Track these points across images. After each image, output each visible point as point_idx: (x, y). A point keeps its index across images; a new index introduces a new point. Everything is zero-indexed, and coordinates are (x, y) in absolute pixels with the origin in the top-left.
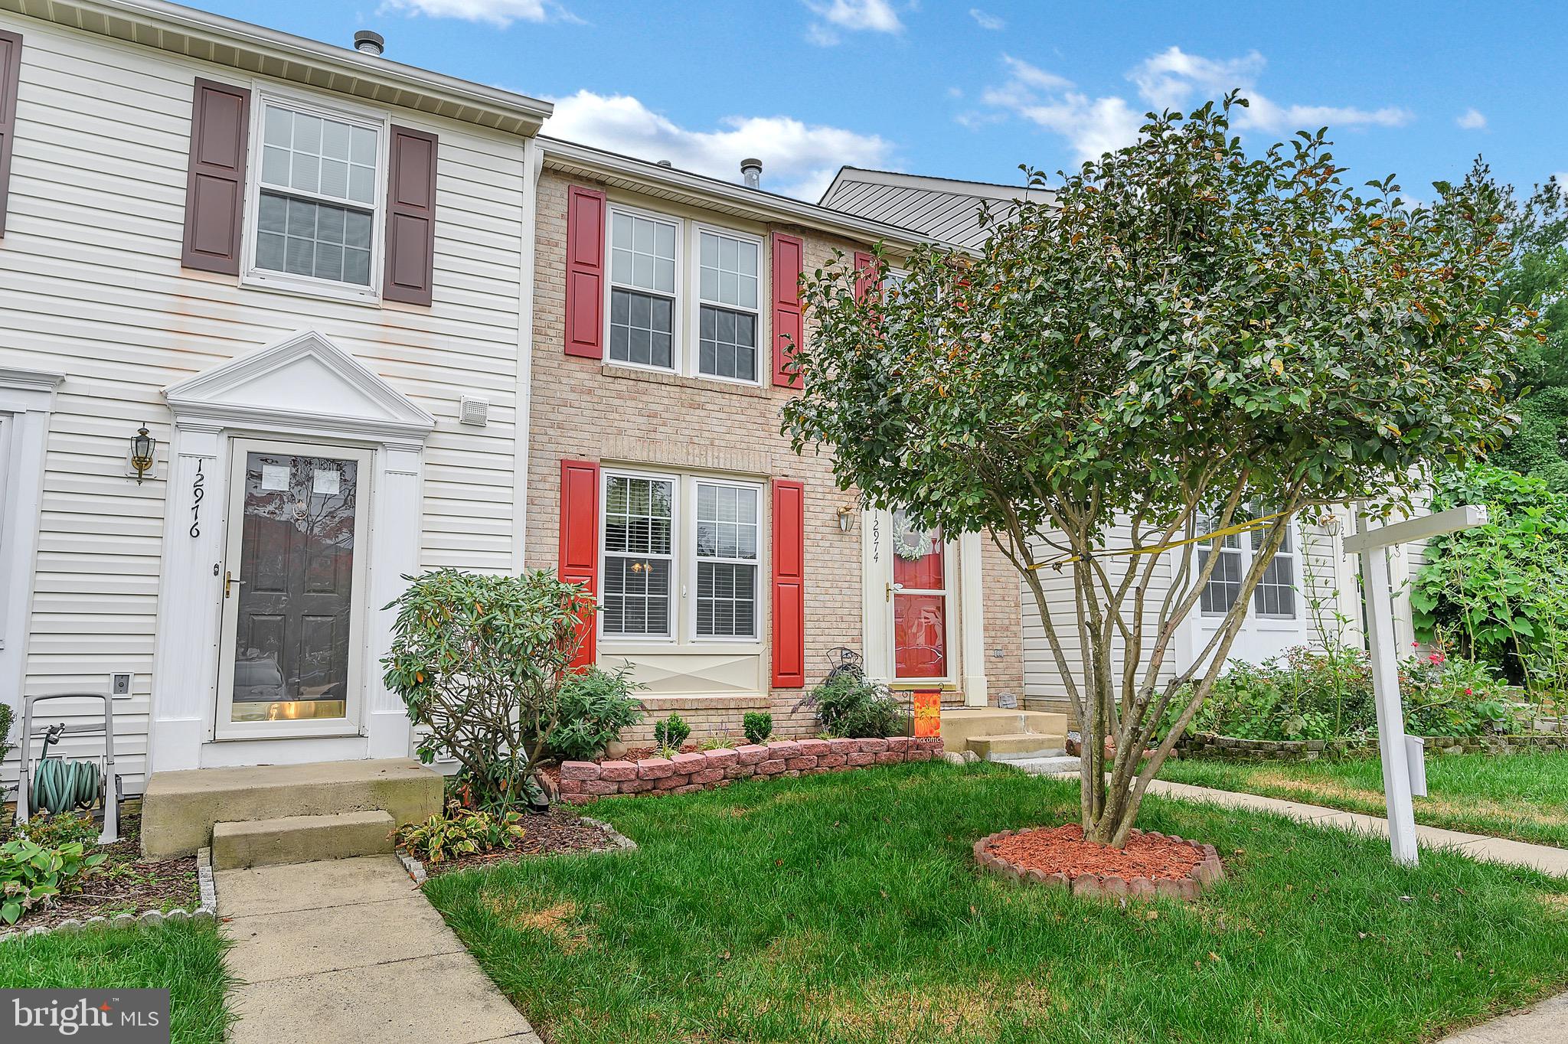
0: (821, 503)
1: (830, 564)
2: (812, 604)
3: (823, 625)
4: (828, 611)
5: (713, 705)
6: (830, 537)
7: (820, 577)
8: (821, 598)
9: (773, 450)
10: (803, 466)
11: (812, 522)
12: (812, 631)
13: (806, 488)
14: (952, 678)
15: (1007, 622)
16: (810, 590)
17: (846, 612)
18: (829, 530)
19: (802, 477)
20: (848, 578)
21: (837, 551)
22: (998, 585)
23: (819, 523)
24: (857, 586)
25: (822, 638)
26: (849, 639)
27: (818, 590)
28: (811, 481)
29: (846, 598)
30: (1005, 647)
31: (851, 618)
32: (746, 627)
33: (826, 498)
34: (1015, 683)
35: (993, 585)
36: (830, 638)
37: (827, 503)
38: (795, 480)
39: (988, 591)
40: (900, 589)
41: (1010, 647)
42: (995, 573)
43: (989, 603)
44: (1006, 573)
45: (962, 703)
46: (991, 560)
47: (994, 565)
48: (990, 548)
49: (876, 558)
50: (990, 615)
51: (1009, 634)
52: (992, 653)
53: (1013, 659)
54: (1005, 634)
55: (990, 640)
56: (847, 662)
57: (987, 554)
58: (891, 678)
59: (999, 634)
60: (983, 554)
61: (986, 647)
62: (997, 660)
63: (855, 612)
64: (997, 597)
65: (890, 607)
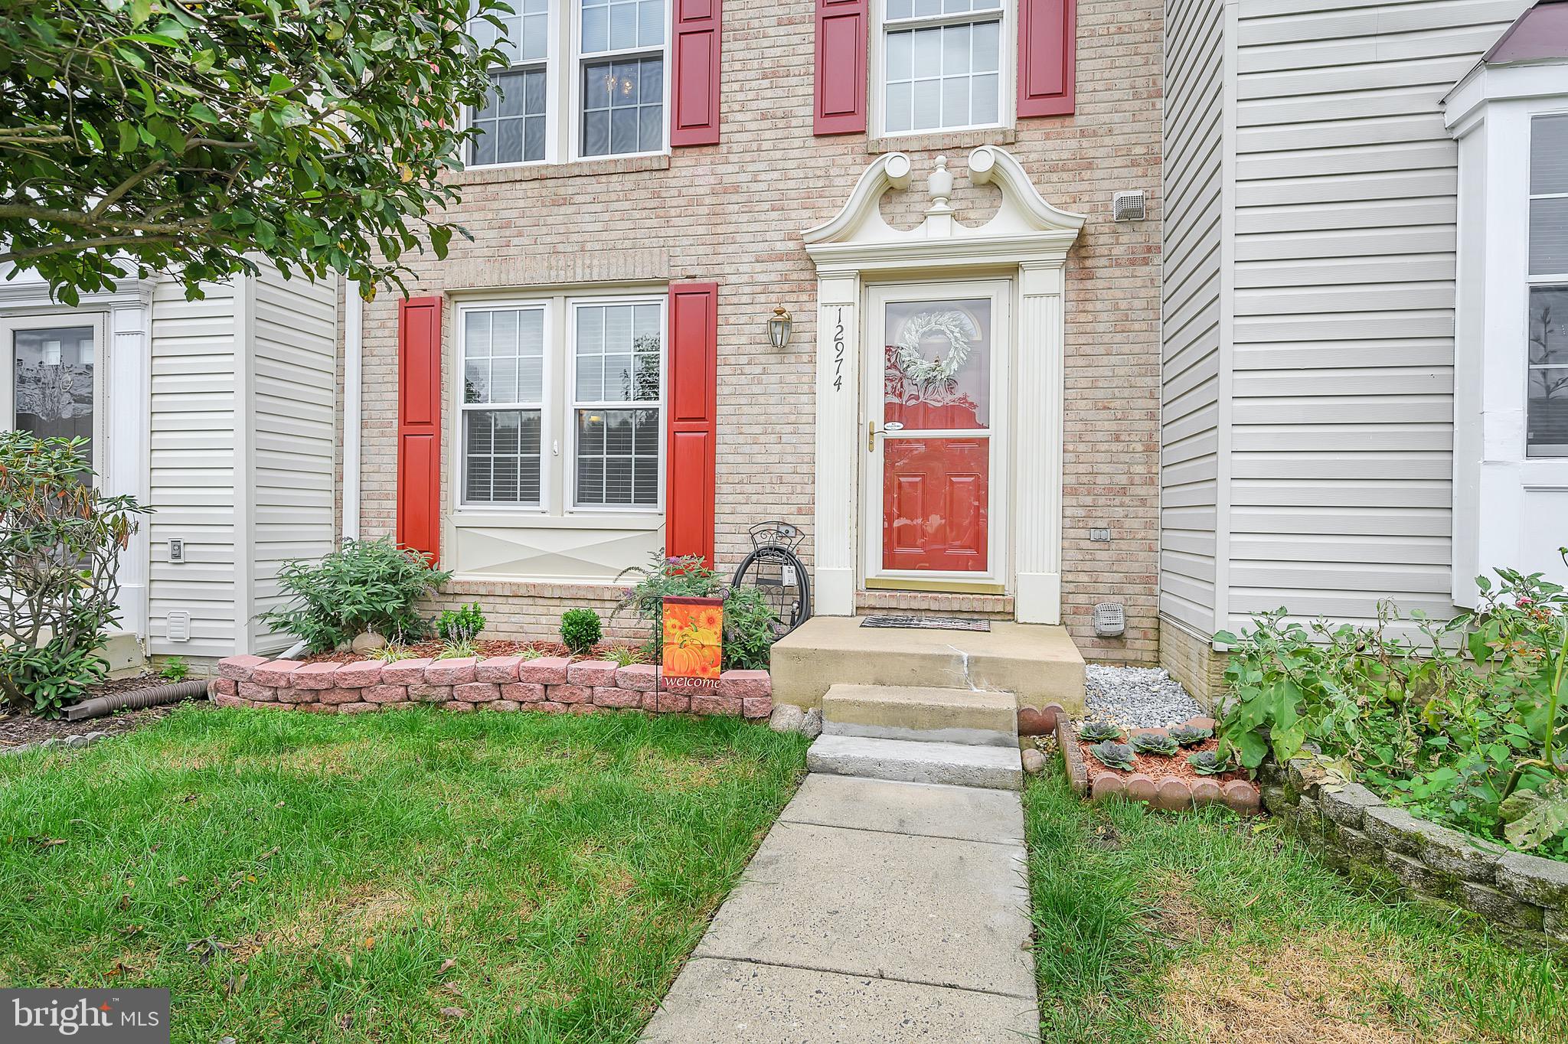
0: (749, 309)
1: (762, 399)
2: (731, 458)
3: (749, 488)
4: (755, 469)
5: (581, 594)
6: (763, 359)
7: (744, 419)
8: (747, 449)
9: (671, 243)
10: (720, 259)
11: (734, 340)
12: (731, 499)
13: (723, 290)
14: (996, 573)
15: (1123, 480)
16: (728, 439)
17: (788, 468)
18: (760, 348)
19: (718, 275)
20: (793, 418)
21: (774, 379)
22: (1104, 414)
23: (744, 340)
24: (808, 429)
25: (746, 509)
26: (794, 509)
27: (741, 439)
28: (732, 279)
29: (789, 449)
30: (1116, 524)
31: (797, 478)
32: (647, 496)
33: (757, 300)
34: (1139, 588)
35: (1091, 415)
36: (760, 508)
37: (758, 308)
38: (706, 281)
39: (1080, 426)
40: (896, 431)
41: (1128, 523)
42: (1100, 394)
43: (1082, 447)
44: (1126, 393)
45: (1009, 616)
46: (1090, 372)
47: (1095, 379)
48: (1088, 350)
49: (838, 384)
50: (1082, 468)
51: (1126, 500)
52: (1083, 533)
53: (1134, 545)
54: (1117, 501)
55: (1081, 512)
56: (784, 543)
57: (1080, 361)
58: (874, 566)
59: (1102, 501)
60: (1071, 362)
61: (1069, 523)
62: (1097, 545)
63: (805, 468)
64: (1100, 436)
65: (876, 461)
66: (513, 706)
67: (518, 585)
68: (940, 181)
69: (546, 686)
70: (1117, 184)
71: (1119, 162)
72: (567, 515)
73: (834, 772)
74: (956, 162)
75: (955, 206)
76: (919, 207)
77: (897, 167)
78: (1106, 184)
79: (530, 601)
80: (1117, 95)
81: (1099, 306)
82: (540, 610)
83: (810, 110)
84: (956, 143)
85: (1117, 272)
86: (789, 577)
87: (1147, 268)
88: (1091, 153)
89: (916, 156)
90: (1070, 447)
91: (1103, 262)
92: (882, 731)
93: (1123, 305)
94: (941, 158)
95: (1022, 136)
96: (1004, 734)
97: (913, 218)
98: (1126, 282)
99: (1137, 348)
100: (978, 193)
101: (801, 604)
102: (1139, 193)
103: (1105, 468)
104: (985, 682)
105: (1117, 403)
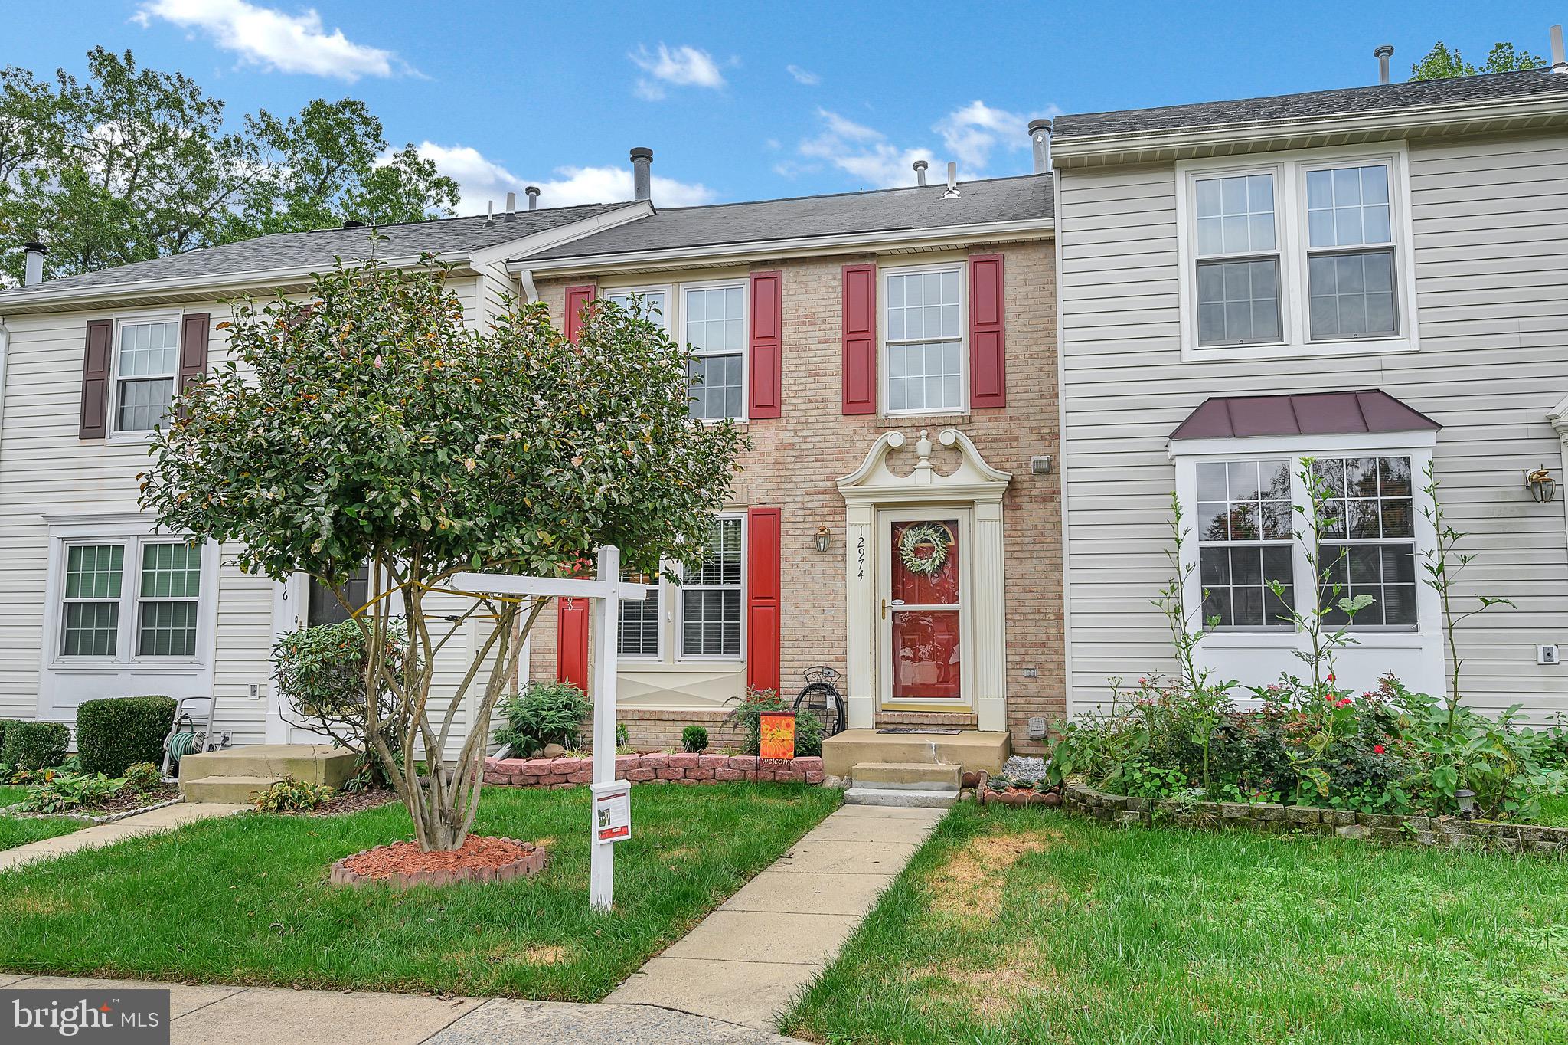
0: (801, 525)
1: (811, 585)
2: (790, 624)
3: (802, 644)
4: (807, 631)
5: (688, 717)
6: (811, 558)
7: (799, 598)
8: (801, 618)
9: (749, 481)
10: (782, 492)
11: (792, 545)
12: (791, 651)
13: (784, 513)
14: (965, 701)
15: (1043, 637)
16: (788, 611)
17: (828, 631)
18: (809, 551)
19: (780, 503)
20: (832, 597)
21: (819, 571)
22: (1030, 596)
23: (798, 545)
24: (841, 604)
25: (801, 658)
26: (833, 657)
27: (797, 611)
28: (791, 506)
29: (830, 618)
30: (1040, 666)
31: (835, 637)
32: (732, 648)
33: (807, 520)
35: (1022, 596)
36: (810, 658)
37: (808, 525)
38: (773, 506)
39: (1015, 603)
40: (900, 605)
41: (1048, 665)
42: (1027, 582)
43: (1017, 617)
44: (1044, 582)
45: (974, 727)
46: (1021, 569)
47: (1024, 574)
48: (1019, 554)
49: (861, 576)
50: (1018, 630)
51: (1046, 651)
52: (1019, 672)
53: (1052, 679)
54: (1040, 652)
55: (1018, 659)
56: (828, 681)
57: (1014, 562)
58: (887, 697)
59: (1031, 651)
60: (1008, 562)
61: (1010, 666)
62: (1028, 680)
63: (839, 631)
64: (1028, 610)
65: (887, 624)
66: (664, 782)
67: (644, 712)
68: (923, 446)
69: (685, 770)
70: (1033, 451)
71: (1034, 437)
72: (677, 663)
73: (859, 803)
74: (933, 434)
75: (935, 462)
76: (912, 462)
77: (896, 439)
78: (1026, 451)
79: (652, 723)
80: (1031, 396)
81: (1025, 527)
82: (659, 729)
83: (839, 398)
84: (933, 422)
85: (1035, 505)
86: (831, 703)
87: (1053, 504)
88: (1017, 431)
89: (908, 430)
90: (1010, 617)
91: (1026, 499)
92: (885, 785)
93: (1039, 526)
94: (924, 432)
95: (974, 419)
96: (951, 784)
97: (907, 469)
98: (1041, 512)
99: (1049, 554)
100: (947, 454)
101: (839, 721)
102: (1044, 458)
103: (1032, 630)
104: (944, 759)
105: (1038, 589)
